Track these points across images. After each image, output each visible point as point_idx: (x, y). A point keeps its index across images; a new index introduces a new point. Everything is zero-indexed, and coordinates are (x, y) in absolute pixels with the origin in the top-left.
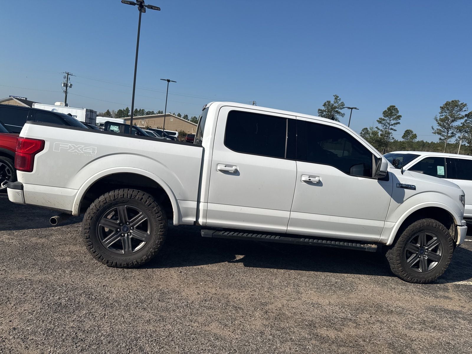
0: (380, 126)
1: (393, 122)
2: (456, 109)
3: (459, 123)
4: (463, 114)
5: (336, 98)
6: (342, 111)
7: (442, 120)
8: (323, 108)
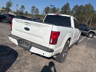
0: (21, 10)
1: (23, 9)
2: (34, 8)
3: (35, 11)
4: (35, 9)
5: (10, 1)
6: (12, 5)
7: (32, 10)
8: (7, 3)
